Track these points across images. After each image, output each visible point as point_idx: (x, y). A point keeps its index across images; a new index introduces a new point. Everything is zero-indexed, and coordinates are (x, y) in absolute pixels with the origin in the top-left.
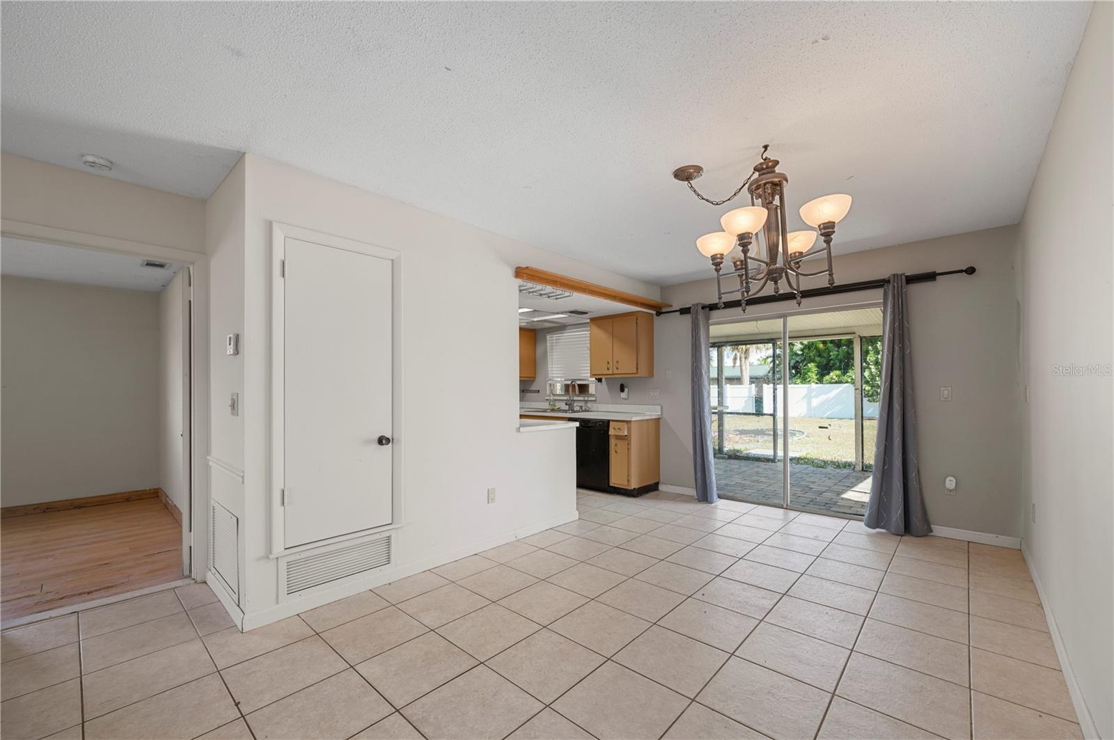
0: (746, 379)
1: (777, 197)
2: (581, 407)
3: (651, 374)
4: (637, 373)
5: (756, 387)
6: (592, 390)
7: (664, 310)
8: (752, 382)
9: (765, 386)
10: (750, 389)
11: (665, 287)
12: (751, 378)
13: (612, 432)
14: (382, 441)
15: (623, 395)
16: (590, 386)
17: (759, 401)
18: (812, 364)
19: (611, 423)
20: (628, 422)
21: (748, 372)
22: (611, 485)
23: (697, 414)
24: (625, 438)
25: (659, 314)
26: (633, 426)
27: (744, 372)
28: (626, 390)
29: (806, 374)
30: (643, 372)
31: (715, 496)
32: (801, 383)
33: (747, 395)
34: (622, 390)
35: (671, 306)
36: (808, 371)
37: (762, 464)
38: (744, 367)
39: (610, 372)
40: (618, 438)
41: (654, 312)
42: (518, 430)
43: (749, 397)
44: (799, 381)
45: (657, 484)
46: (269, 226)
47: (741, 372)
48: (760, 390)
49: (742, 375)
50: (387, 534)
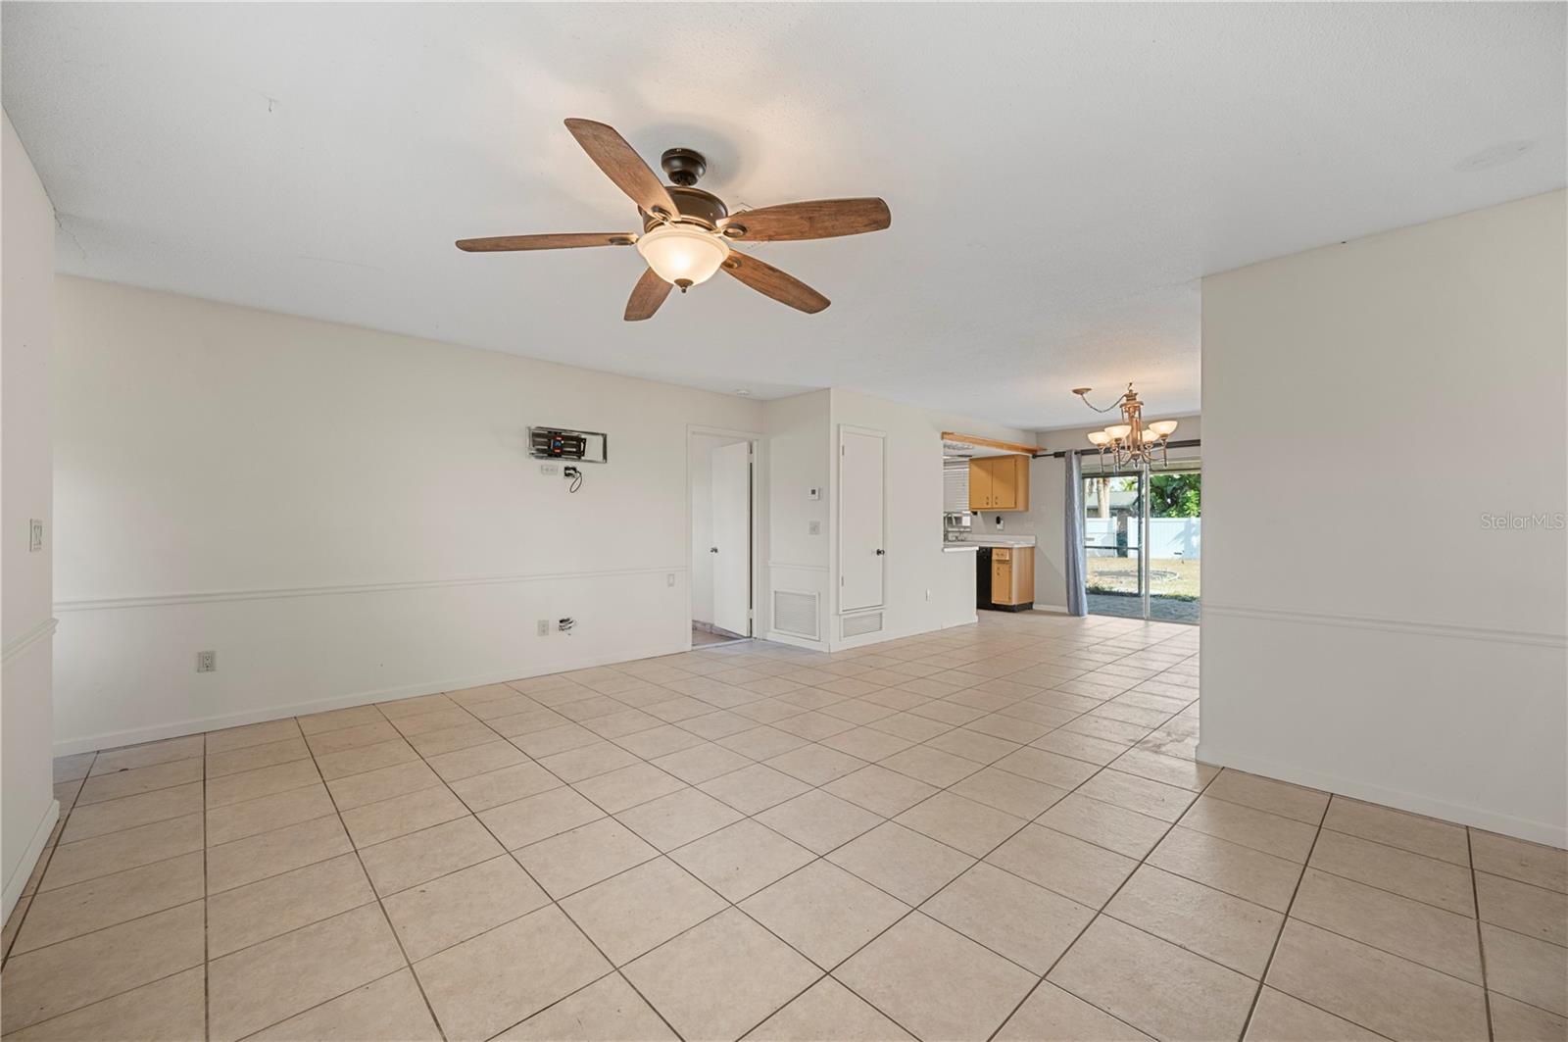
0: (1105, 510)
1: (1137, 413)
2: (957, 537)
3: (1027, 508)
4: (1016, 507)
5: (1119, 520)
6: (966, 521)
7: (1039, 454)
8: (1113, 515)
9: (1130, 519)
10: (1110, 525)
11: (1039, 434)
12: (1112, 509)
13: (994, 557)
14: (879, 552)
15: (999, 526)
16: (964, 518)
17: (1122, 538)
18: (1193, 492)
19: (994, 551)
20: (1010, 549)
21: (1108, 501)
22: (993, 602)
23: (1070, 542)
24: (1008, 563)
25: (1035, 456)
26: (1015, 553)
27: (1103, 502)
28: (1002, 522)
29: (1184, 504)
30: (1021, 507)
31: (1085, 611)
32: (1178, 516)
33: (1105, 530)
34: (998, 521)
35: (1045, 450)
36: (1187, 501)
37: (1126, 599)
38: (1102, 496)
39: (989, 506)
40: (999, 561)
41: (1031, 455)
42: (943, 550)
43: (1108, 533)
44: (1174, 513)
45: (1032, 603)
46: (839, 427)
47: (1099, 501)
48: (1123, 523)
49: (1100, 505)
50: (879, 611)
